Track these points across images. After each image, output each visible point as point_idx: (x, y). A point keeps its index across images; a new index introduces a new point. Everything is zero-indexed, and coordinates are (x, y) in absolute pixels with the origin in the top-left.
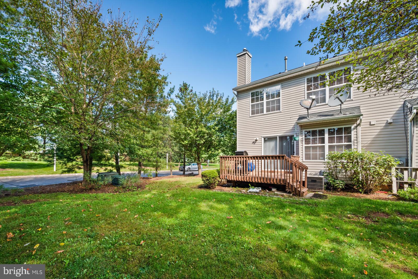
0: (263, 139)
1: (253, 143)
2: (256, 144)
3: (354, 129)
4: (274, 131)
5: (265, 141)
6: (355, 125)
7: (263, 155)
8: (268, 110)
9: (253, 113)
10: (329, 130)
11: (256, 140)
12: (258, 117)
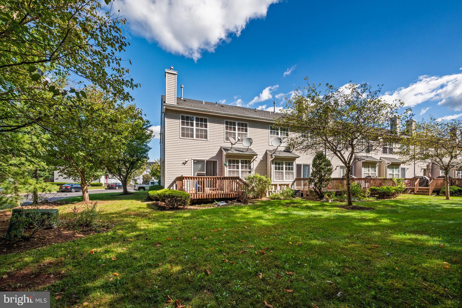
0: (193, 161)
1: (182, 164)
2: (186, 165)
3: (252, 162)
4: (202, 155)
5: (194, 163)
6: (253, 160)
7: (192, 176)
8: (197, 136)
9: (183, 135)
10: (241, 160)
11: (186, 162)
12: (188, 141)
